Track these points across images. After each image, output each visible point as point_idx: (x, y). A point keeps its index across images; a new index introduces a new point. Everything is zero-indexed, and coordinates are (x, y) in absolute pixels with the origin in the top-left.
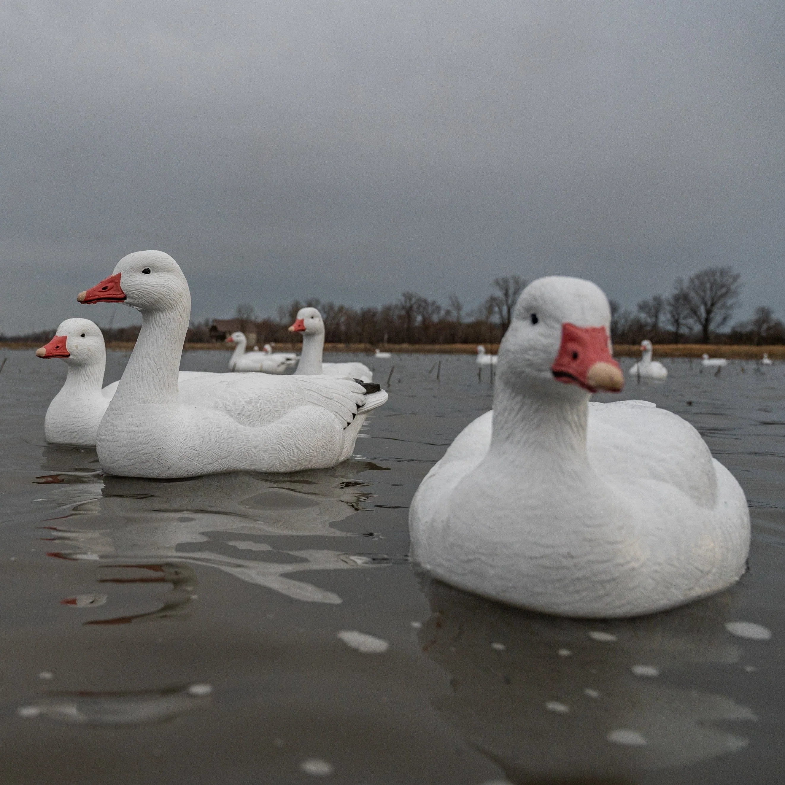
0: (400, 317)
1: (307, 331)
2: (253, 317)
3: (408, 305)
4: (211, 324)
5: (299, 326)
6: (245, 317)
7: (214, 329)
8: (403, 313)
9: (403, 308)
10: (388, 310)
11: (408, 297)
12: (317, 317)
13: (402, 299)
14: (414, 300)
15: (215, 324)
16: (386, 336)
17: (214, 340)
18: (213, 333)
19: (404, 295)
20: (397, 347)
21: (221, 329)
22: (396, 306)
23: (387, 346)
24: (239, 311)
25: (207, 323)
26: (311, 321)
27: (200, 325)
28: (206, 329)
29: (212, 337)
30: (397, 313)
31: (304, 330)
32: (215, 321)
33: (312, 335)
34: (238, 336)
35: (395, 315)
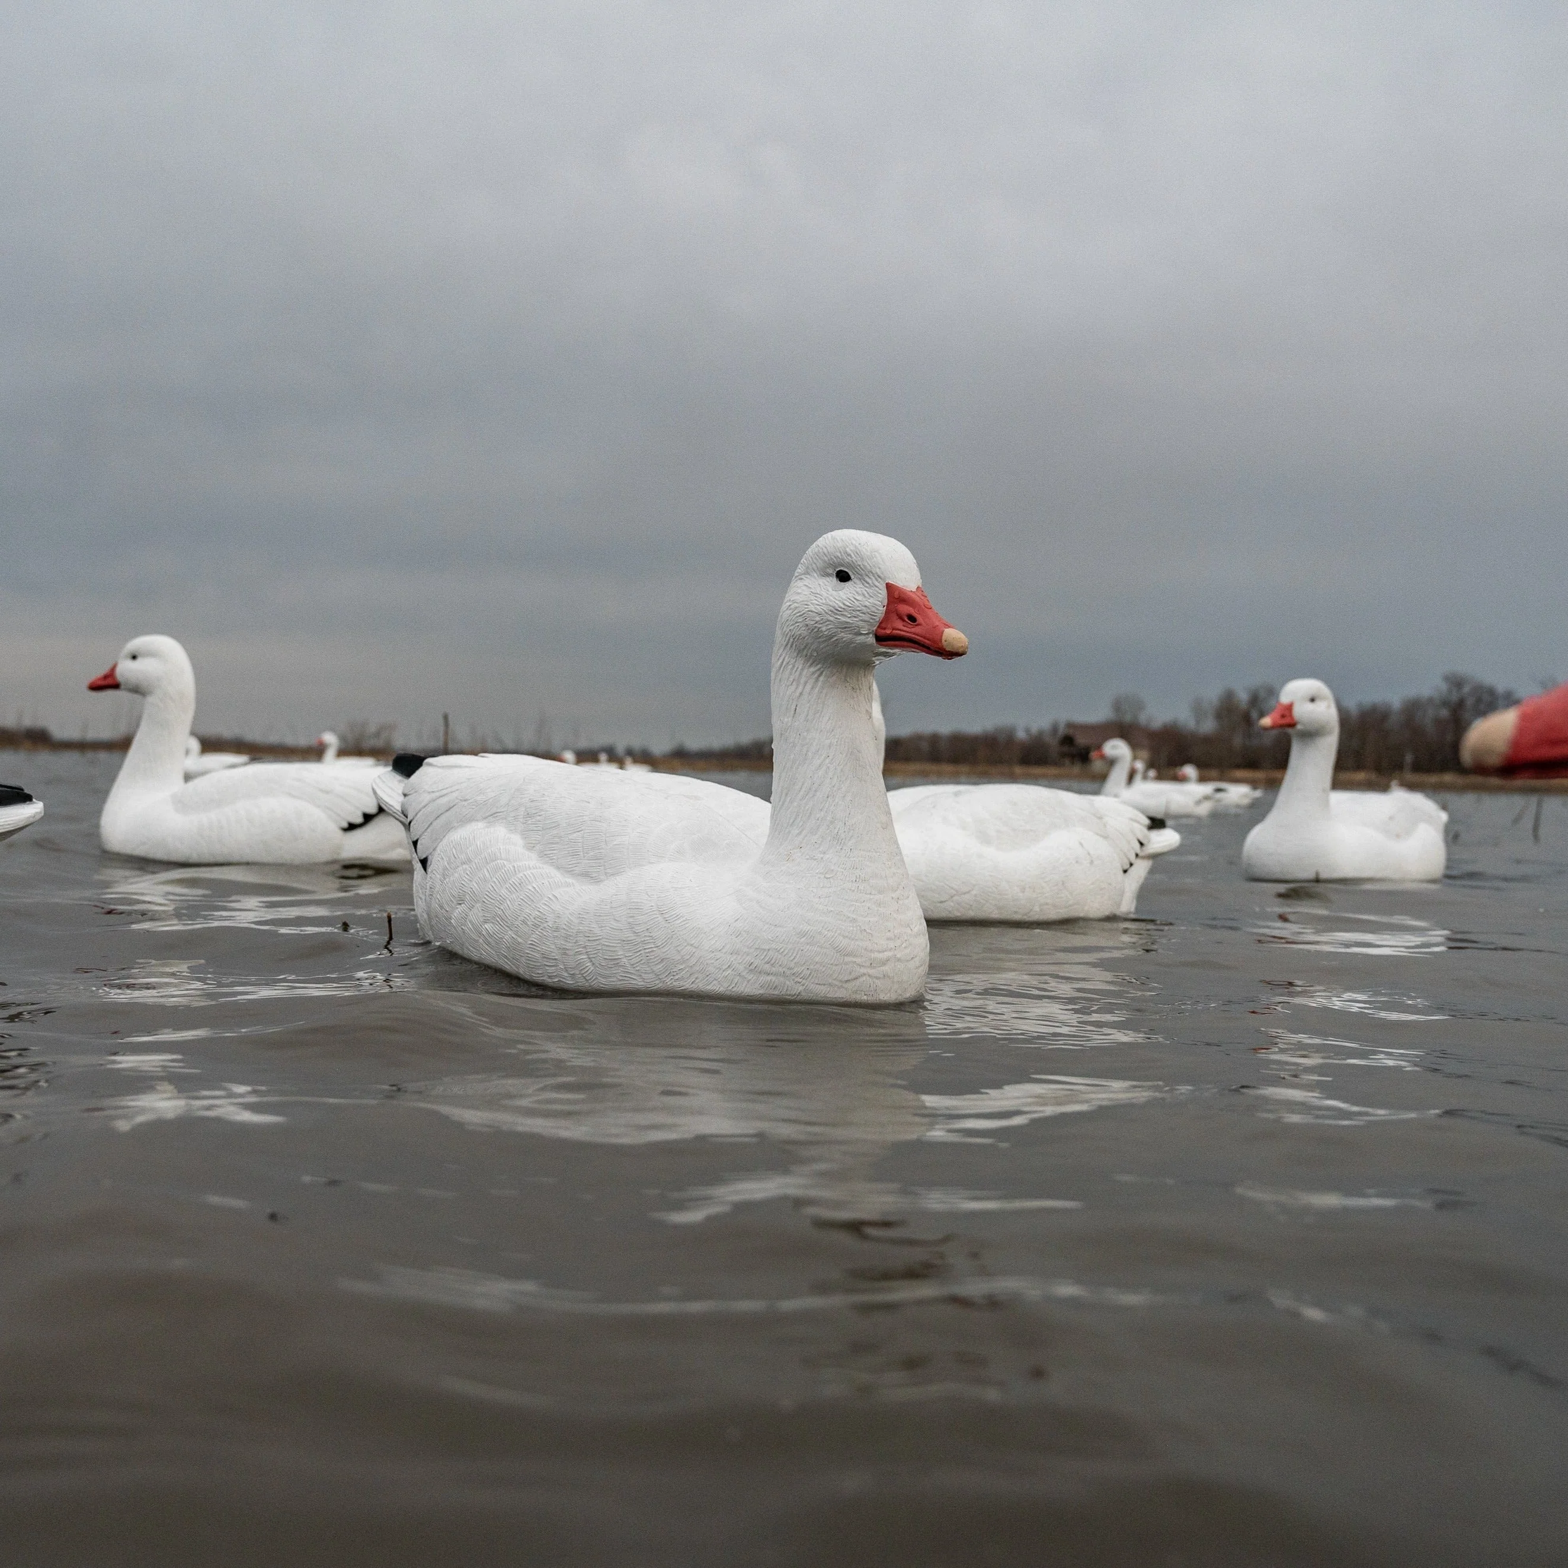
0: (1438, 722)
1: (1299, 727)
2: (1143, 719)
3: (1455, 697)
4: (1062, 731)
5: (1283, 716)
6: (1128, 718)
7: (1068, 740)
8: (1444, 713)
9: (1445, 703)
10: (1413, 707)
11: (1456, 682)
12: (1323, 698)
13: (1444, 687)
14: (1466, 689)
15: (1071, 732)
16: (1409, 758)
17: (1067, 762)
18: (1066, 749)
19: (1447, 678)
20: (1433, 779)
21: (1081, 740)
22: (1431, 700)
23: (1410, 776)
24: (1117, 706)
25: (1055, 729)
26: (1310, 707)
27: (1041, 733)
28: (1053, 742)
29: (1064, 755)
30: (1431, 713)
31: (1292, 725)
32: (1070, 725)
33: (1311, 734)
34: (1114, 747)
35: (1427, 719)
